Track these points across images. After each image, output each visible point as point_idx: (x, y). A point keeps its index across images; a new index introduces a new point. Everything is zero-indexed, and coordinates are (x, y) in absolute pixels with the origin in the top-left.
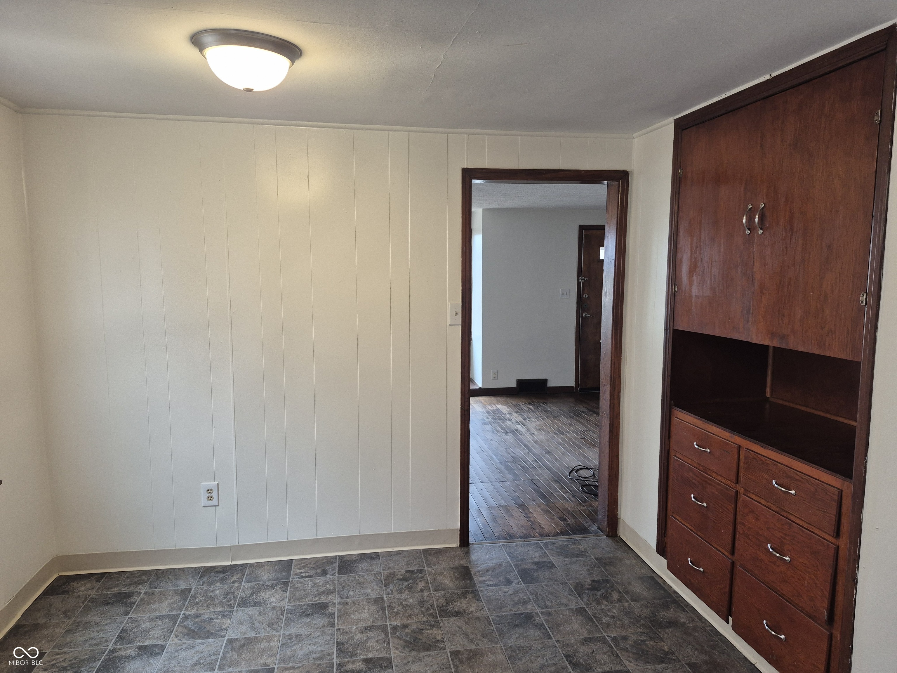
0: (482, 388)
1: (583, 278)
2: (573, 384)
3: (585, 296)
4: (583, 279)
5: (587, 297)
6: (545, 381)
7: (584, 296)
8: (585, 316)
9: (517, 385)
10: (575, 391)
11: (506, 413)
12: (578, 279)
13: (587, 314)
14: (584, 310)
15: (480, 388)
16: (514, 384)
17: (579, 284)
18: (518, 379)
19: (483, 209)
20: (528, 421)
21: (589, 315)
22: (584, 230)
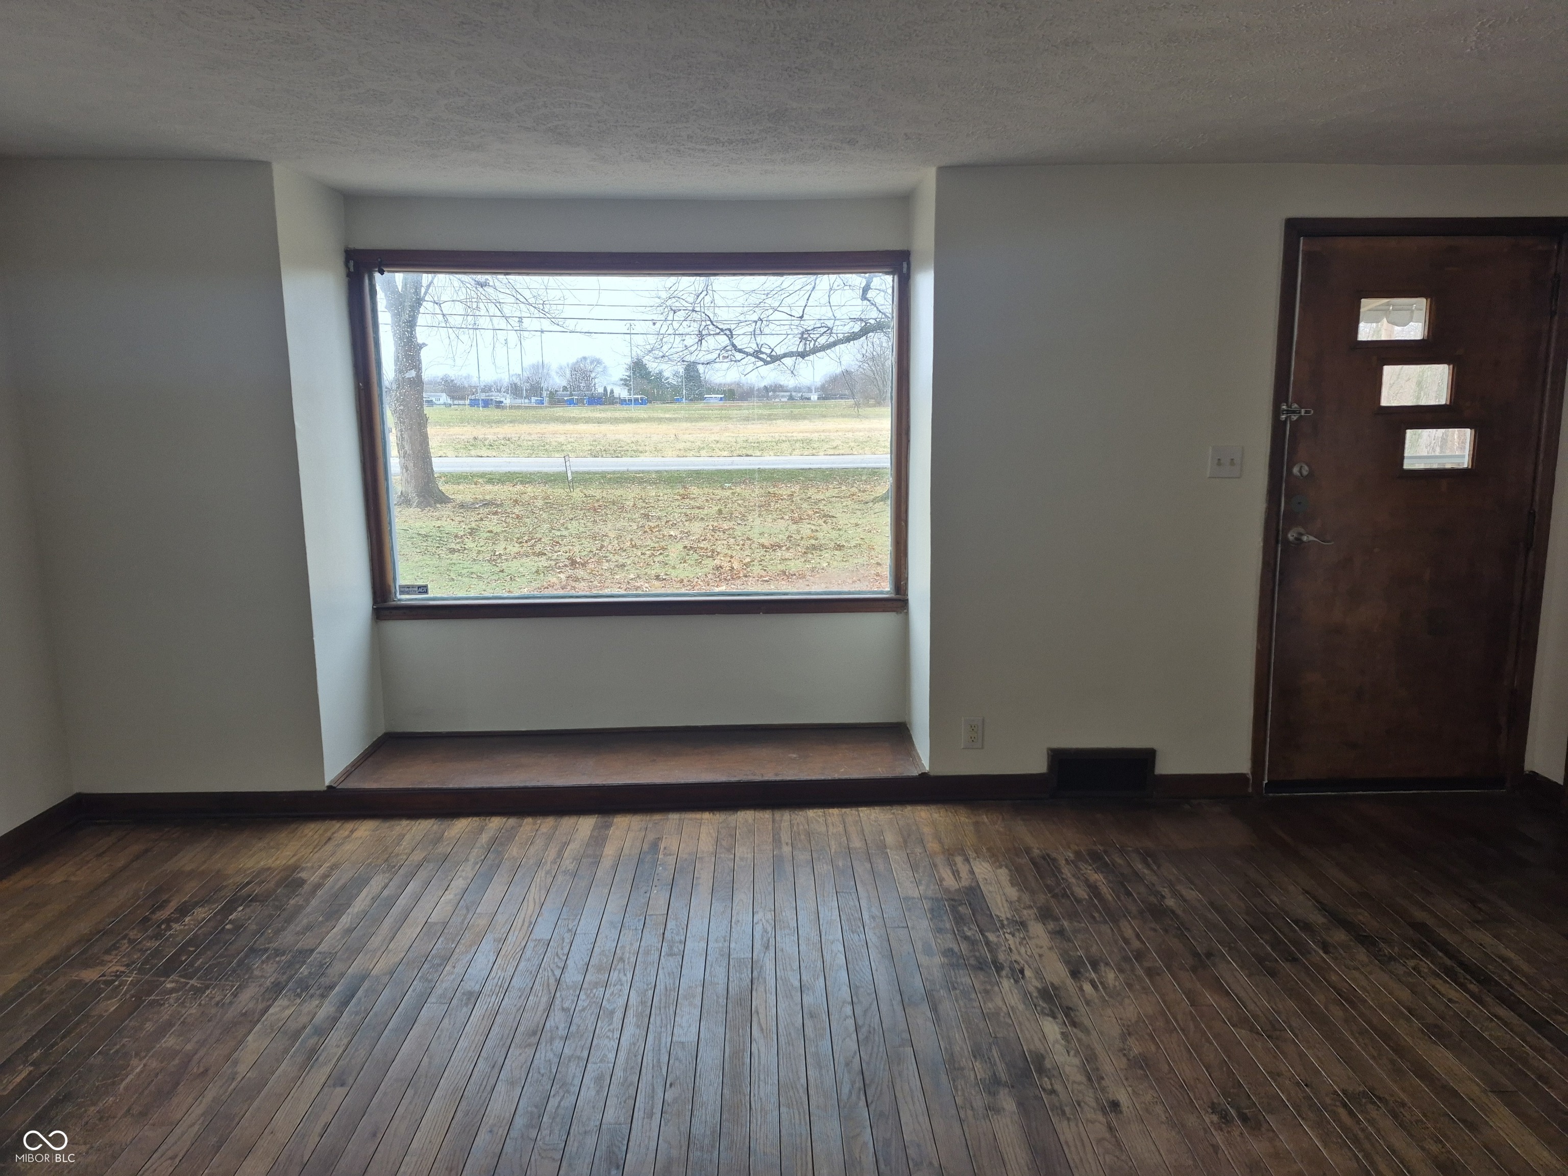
0: (932, 774)
1: (1295, 406)
2: (1242, 765)
3: (1300, 471)
4: (1294, 412)
5: (1305, 473)
6: (1147, 757)
7: (1295, 470)
8: (1298, 539)
9: (1051, 766)
10: (1250, 790)
11: (1003, 916)
12: (1277, 411)
13: (1302, 530)
14: (1291, 519)
15: (924, 775)
16: (1038, 765)
17: (1278, 428)
18: (1056, 745)
19: (942, 170)
20: (1088, 987)
21: (1312, 538)
22: (1305, 236)
